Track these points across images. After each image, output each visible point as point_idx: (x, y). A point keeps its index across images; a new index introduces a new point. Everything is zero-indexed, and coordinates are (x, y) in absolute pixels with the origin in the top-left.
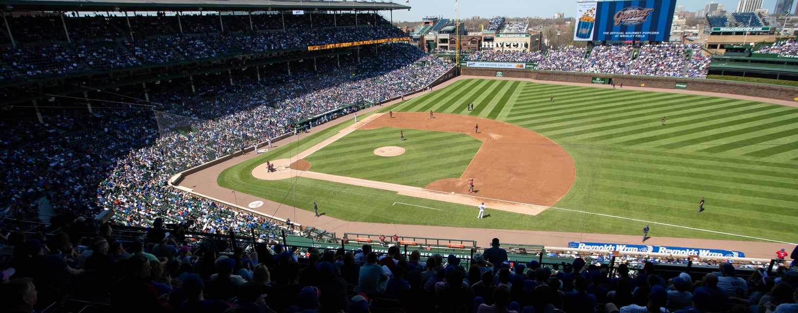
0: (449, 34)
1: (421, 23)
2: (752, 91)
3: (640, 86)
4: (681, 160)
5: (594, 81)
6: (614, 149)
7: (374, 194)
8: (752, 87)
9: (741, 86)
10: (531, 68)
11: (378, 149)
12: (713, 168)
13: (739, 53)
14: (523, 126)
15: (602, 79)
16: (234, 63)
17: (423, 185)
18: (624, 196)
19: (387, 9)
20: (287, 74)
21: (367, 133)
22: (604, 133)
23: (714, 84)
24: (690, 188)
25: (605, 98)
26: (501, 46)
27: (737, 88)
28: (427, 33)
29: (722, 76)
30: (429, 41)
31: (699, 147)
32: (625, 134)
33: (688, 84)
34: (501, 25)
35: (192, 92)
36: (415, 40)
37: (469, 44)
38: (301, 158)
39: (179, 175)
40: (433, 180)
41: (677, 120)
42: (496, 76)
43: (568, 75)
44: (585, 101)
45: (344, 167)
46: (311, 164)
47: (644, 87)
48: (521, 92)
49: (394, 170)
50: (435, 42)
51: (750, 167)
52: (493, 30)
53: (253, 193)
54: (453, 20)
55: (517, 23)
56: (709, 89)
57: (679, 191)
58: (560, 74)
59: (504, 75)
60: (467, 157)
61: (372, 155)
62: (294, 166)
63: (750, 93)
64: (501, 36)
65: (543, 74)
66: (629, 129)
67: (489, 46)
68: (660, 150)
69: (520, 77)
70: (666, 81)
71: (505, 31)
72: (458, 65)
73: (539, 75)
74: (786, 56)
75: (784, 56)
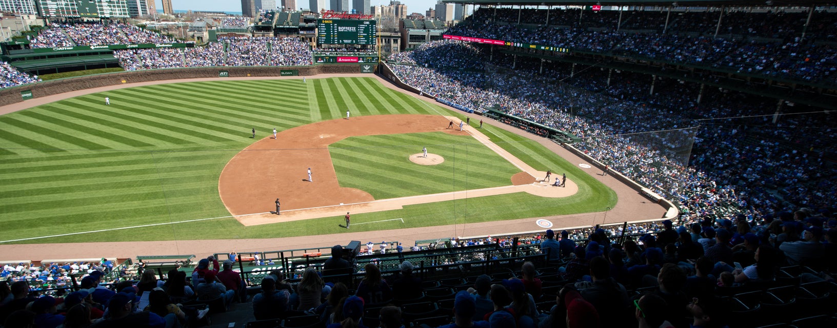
13: (23, 50)
38: (513, 186)
56: (53, 91)
74: (61, 49)
75: (58, 49)
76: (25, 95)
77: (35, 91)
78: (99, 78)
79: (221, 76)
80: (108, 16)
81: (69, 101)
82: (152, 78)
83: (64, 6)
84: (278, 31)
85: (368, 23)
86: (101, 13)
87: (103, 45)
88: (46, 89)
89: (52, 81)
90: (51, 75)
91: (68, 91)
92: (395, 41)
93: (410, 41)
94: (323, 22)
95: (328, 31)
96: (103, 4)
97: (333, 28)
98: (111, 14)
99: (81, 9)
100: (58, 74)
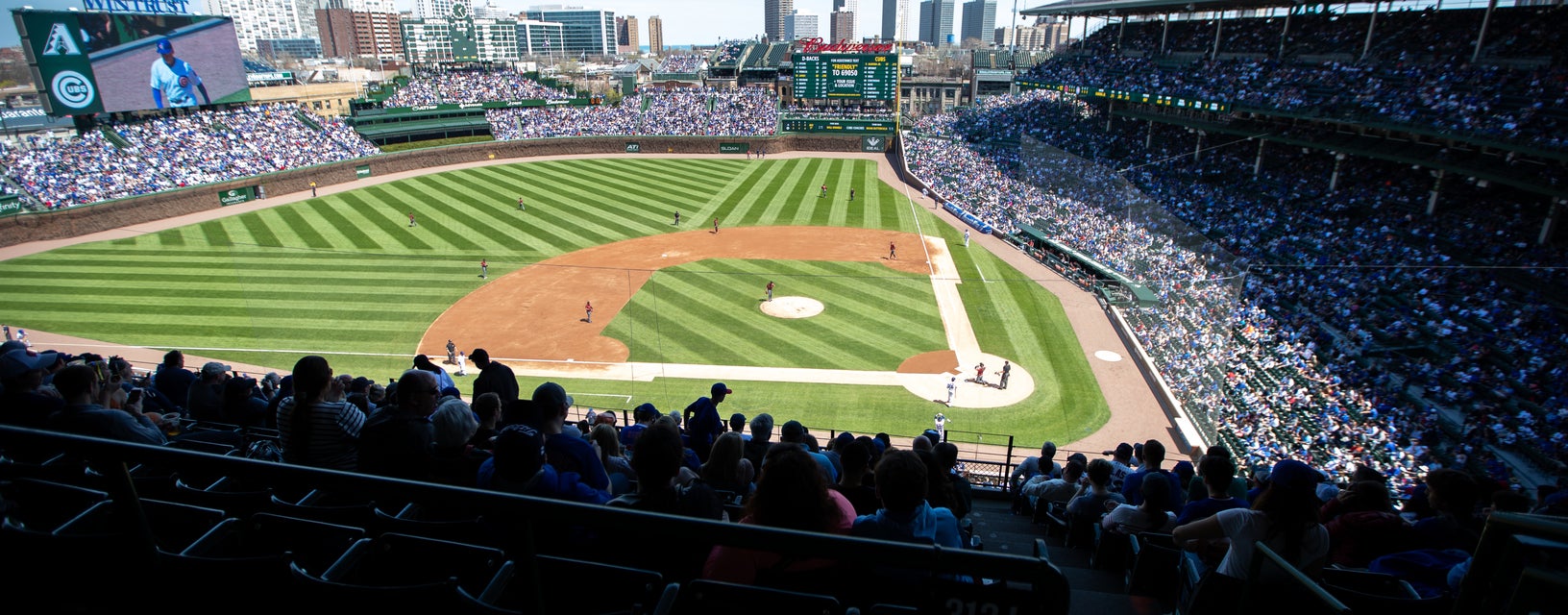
2: (444, 158)
5: (225, 200)
8: (440, 152)
9: (430, 154)
10: (14, 210)
13: (375, 110)
15: (240, 191)
23: (398, 158)
27: (426, 159)
33: (371, 167)
58: (127, 205)
63: (442, 161)
65: (86, 215)
73: (73, 222)
74: (422, 108)
75: (418, 108)
76: (361, 172)
77: (375, 166)
78: (460, 151)
79: (628, 152)
80: (490, 59)
81: (406, 182)
82: (530, 151)
83: (436, 48)
84: (745, 78)
85: (882, 59)
86: (482, 56)
87: (478, 102)
88: (388, 165)
89: (397, 153)
90: (400, 145)
91: (416, 168)
92: (950, 94)
93: (979, 93)
94: (803, 58)
95: (811, 76)
96: (485, 42)
97: (821, 70)
98: (495, 55)
99: (457, 51)
100: (409, 143)
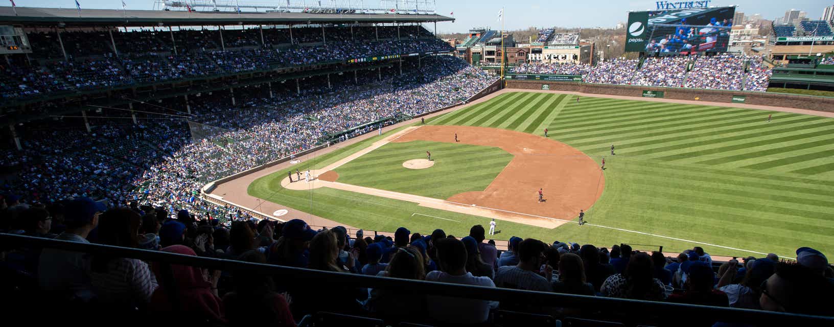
0: (495, 46)
1: (467, 35)
2: (817, 105)
3: (695, 100)
4: (720, 176)
5: (644, 94)
6: (651, 164)
7: (395, 205)
8: (817, 101)
9: (804, 100)
10: (578, 81)
11: (408, 162)
12: (753, 185)
13: (803, 65)
14: (559, 140)
15: (654, 92)
16: (273, 76)
17: (445, 198)
18: (650, 211)
19: (431, 21)
20: (327, 87)
21: (399, 146)
22: (642, 148)
23: (775, 97)
24: (723, 205)
25: (653, 112)
26: (549, 58)
27: (799, 102)
28: (474, 45)
29: (785, 89)
30: (475, 53)
31: (744, 163)
32: (666, 149)
33: (747, 98)
34: (550, 36)
35: (232, 105)
36: (461, 52)
37: (516, 56)
38: (331, 170)
39: (213, 183)
40: (457, 193)
41: (725, 136)
42: (542, 89)
43: (617, 88)
44: (630, 115)
45: (370, 179)
46: (339, 175)
47: (699, 100)
48: (565, 105)
49: (420, 182)
50: (481, 53)
51: (794, 184)
52: (542, 41)
53: (280, 202)
54: (501, 32)
55: (567, 34)
56: (769, 103)
57: (709, 208)
58: (608, 87)
59: (551, 89)
60: (495, 170)
61: (400, 167)
62: (322, 177)
63: (814, 107)
64: (549, 47)
65: (591, 87)
66: (672, 144)
67: (535, 58)
68: (700, 166)
69: (567, 90)
70: (722, 95)
71: (554, 42)
72: (503, 78)
73: (587, 88)
76: (739, 99)
77: (751, 98)
100: (807, 91)
